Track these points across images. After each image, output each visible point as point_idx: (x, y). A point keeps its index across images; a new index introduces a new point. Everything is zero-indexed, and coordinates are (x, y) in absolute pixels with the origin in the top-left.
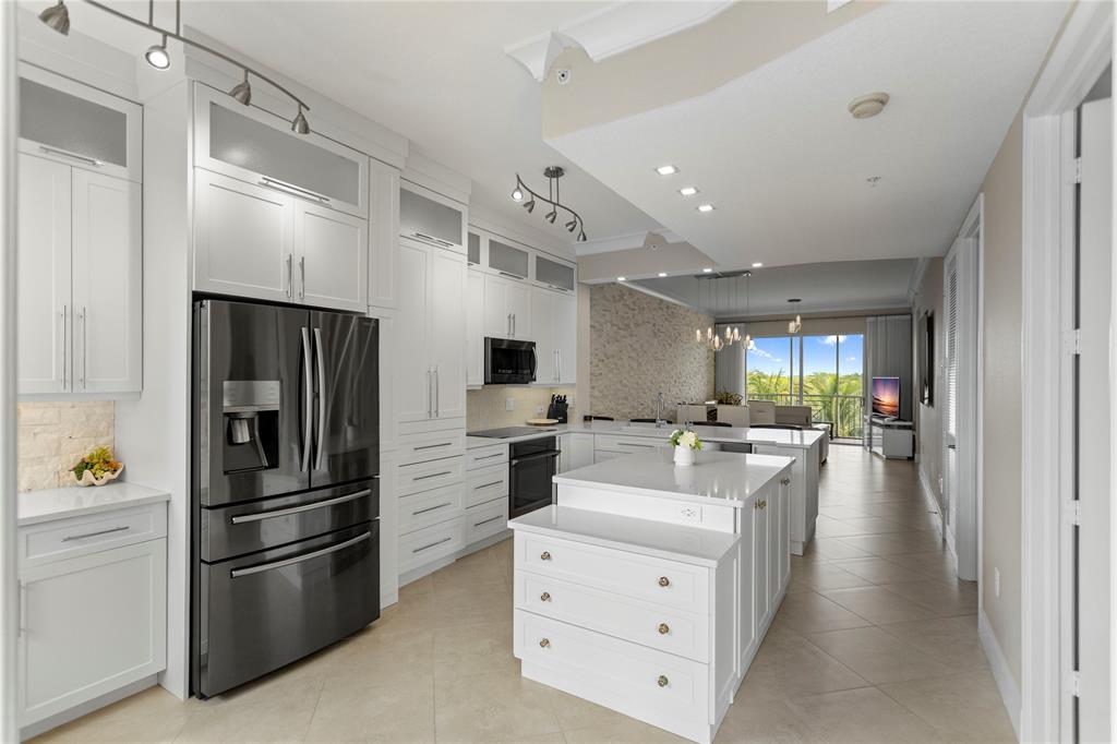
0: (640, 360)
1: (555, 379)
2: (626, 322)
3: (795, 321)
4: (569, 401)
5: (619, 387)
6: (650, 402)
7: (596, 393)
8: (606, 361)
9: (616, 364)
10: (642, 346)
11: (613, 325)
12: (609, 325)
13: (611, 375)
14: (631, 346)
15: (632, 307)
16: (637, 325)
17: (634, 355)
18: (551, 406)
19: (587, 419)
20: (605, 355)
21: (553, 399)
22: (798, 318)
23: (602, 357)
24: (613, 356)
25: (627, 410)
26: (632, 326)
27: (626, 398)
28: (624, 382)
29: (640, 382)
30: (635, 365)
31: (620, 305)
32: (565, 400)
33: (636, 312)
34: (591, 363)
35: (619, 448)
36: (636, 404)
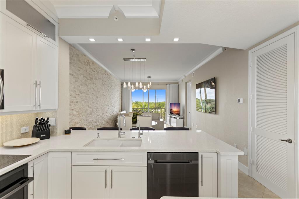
0: (97, 96)
1: (35, 106)
2: (91, 77)
3: (150, 84)
4: (51, 122)
5: (88, 108)
6: (101, 114)
7: (75, 113)
8: (81, 95)
9: (86, 97)
10: (98, 89)
11: (84, 77)
12: (82, 76)
13: (83, 102)
14: (93, 89)
15: (94, 70)
16: (96, 79)
17: (94, 93)
18: (35, 126)
19: (67, 132)
20: (80, 92)
21: (36, 122)
22: (151, 83)
23: (78, 92)
24: (84, 93)
25: (91, 120)
26: (94, 79)
27: (91, 114)
28: (90, 105)
29: (97, 106)
30: (95, 98)
31: (88, 67)
32: (47, 121)
33: (95, 73)
34: (71, 95)
35: (93, 162)
36: (95, 116)
